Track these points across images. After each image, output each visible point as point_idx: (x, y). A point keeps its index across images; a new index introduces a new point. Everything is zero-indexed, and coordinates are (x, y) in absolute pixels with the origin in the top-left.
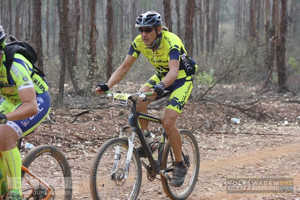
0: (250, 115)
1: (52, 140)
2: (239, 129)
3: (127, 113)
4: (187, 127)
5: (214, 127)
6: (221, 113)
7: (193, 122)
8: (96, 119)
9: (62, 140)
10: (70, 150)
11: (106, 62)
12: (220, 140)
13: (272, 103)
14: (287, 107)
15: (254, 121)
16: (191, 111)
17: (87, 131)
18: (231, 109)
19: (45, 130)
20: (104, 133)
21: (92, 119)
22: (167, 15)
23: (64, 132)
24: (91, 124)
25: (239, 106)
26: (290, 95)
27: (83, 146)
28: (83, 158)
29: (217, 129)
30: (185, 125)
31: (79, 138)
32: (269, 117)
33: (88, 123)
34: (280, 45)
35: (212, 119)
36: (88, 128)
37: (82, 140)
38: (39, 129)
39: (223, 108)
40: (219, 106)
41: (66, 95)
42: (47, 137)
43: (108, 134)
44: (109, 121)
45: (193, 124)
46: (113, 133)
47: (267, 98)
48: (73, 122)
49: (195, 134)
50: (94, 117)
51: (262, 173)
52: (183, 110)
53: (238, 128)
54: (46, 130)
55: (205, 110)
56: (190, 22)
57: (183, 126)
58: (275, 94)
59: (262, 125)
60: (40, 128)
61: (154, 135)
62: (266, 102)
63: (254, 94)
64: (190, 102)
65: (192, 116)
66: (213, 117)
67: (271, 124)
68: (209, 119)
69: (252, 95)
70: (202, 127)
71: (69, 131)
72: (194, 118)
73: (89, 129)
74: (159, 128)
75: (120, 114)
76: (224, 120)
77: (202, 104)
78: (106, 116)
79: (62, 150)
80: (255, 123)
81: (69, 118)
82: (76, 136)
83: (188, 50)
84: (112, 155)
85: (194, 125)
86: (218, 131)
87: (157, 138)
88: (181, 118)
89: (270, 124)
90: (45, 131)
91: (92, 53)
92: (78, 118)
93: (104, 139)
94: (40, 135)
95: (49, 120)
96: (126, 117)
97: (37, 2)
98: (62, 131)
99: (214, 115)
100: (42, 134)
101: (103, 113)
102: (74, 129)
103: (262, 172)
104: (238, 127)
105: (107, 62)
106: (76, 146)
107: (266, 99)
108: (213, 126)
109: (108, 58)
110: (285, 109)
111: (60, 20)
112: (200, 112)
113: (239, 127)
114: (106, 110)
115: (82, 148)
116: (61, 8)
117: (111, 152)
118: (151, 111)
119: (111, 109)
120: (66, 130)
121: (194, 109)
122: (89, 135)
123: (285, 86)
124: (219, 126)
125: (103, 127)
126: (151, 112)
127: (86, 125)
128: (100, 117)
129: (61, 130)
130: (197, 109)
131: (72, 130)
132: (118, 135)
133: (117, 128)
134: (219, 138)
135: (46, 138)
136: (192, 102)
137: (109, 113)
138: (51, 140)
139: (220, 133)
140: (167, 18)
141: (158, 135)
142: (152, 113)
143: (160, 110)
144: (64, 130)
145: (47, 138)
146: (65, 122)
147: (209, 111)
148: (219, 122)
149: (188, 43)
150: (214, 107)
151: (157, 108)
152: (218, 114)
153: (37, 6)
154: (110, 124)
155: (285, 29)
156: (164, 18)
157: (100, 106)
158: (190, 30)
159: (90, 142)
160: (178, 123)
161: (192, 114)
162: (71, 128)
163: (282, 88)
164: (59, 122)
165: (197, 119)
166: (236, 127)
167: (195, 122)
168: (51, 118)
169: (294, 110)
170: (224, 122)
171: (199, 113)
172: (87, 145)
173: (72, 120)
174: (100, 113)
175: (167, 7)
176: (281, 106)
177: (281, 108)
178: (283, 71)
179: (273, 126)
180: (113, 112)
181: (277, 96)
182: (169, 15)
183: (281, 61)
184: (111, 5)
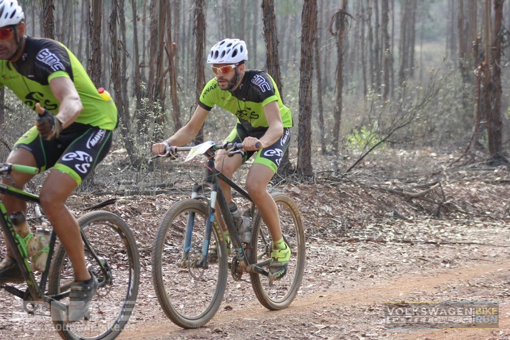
0: (422, 208)
2: (394, 233)
5: (348, 230)
6: (367, 204)
7: (312, 221)
8: (129, 216)
12: (351, 254)
13: (469, 185)
14: (494, 191)
15: (427, 218)
16: (309, 199)
17: (105, 236)
18: (385, 196)
21: (121, 214)
22: (268, 28)
25: (402, 190)
26: (504, 169)
29: (354, 233)
32: (457, 211)
34: (492, 81)
35: (348, 214)
36: (107, 232)
39: (370, 195)
40: (363, 190)
43: (144, 243)
44: (149, 218)
45: (310, 223)
47: (466, 175)
49: (310, 243)
50: (126, 211)
52: (295, 199)
53: (393, 231)
55: (336, 198)
56: (310, 41)
57: (291, 228)
58: (483, 167)
59: (440, 226)
62: (458, 183)
64: (309, 184)
65: (309, 208)
66: (350, 210)
67: (457, 224)
68: (342, 214)
69: (442, 169)
70: (327, 229)
72: (314, 213)
73: (108, 234)
76: (371, 216)
77: (331, 187)
78: (147, 209)
80: (428, 221)
81: (78, 213)
83: (306, 90)
85: (311, 226)
86: (355, 237)
89: (455, 223)
95: (38, 216)
97: (47, 3)
99: (353, 208)
101: (142, 204)
104: (394, 229)
108: (347, 227)
110: (490, 196)
111: (89, 36)
112: (327, 202)
113: (397, 228)
114: (148, 199)
116: (91, 15)
119: (158, 197)
121: (315, 196)
122: (108, 245)
123: (500, 154)
124: (360, 227)
125: (137, 229)
128: (137, 212)
130: (321, 195)
134: (352, 250)
136: (312, 184)
137: (154, 204)
139: (357, 240)
140: (269, 33)
147: (343, 199)
148: (360, 219)
149: (305, 77)
150: (353, 192)
152: (361, 204)
153: (47, 10)
154: (151, 224)
155: (502, 54)
156: (263, 33)
157: (160, 189)
158: (309, 55)
159: (106, 257)
161: (311, 206)
163: (494, 157)
165: (320, 214)
166: (390, 229)
167: (314, 221)
169: (507, 198)
170: (370, 220)
171: (324, 203)
174: (138, 204)
175: (268, 14)
176: (482, 189)
177: (483, 195)
178: (497, 127)
179: (459, 228)
180: (162, 202)
181: (484, 172)
182: (273, 27)
183: (494, 109)
184: (202, 10)
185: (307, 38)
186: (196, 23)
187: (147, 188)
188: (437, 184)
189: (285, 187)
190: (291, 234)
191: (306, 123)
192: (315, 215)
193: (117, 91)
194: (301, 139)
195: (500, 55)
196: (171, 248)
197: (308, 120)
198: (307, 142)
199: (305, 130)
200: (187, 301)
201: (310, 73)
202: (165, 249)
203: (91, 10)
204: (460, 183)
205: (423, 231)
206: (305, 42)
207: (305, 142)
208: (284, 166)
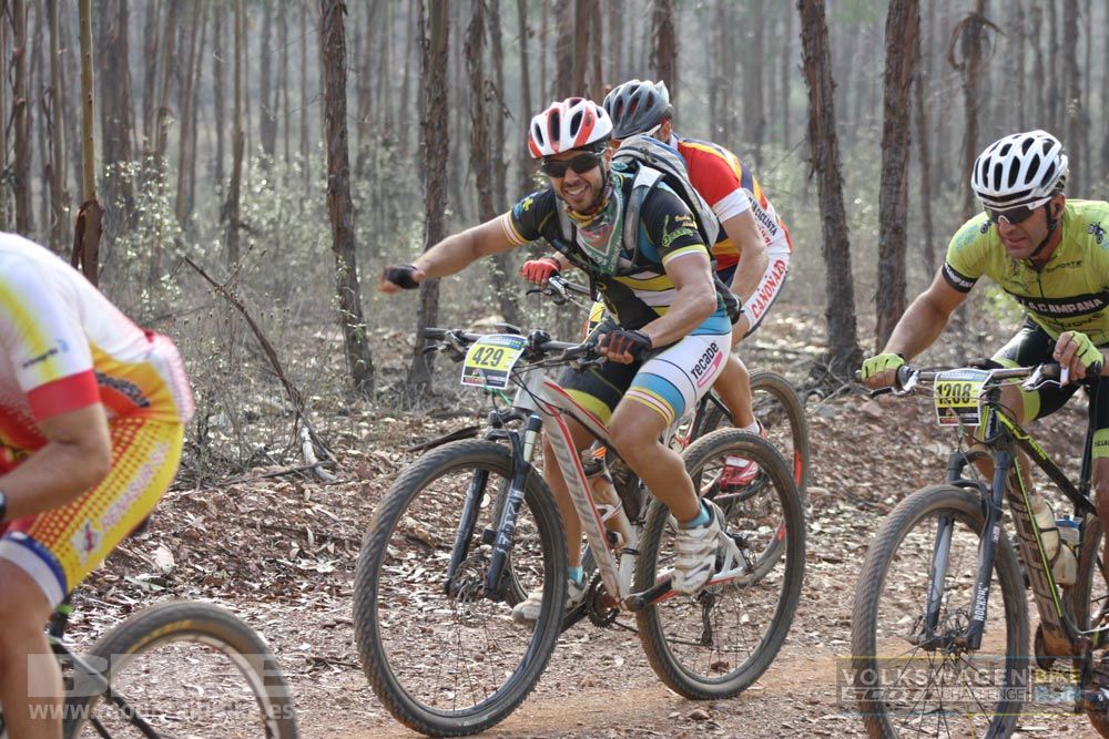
1: (300, 547)
4: (875, 493)
7: (906, 476)
9: (343, 548)
16: (900, 429)
17: (455, 508)
19: (275, 504)
22: (811, 54)
23: (353, 516)
27: (420, 571)
28: (397, 622)
30: (867, 484)
31: (412, 539)
33: (464, 479)
36: (459, 499)
37: (426, 547)
38: (250, 501)
42: (278, 534)
45: (903, 481)
52: (870, 428)
54: (279, 506)
56: (903, 83)
57: (861, 491)
60: (254, 498)
65: (902, 449)
72: (911, 458)
79: (327, 588)
81: (396, 457)
82: (402, 530)
83: (895, 189)
88: (858, 459)
90: (276, 509)
93: (520, 541)
94: (253, 526)
95: (309, 463)
98: (345, 511)
100: (258, 520)
106: (392, 569)
111: (422, 71)
112: (939, 435)
115: (413, 581)
116: (426, 25)
120: (366, 506)
121: (914, 422)
127: (453, 486)
129: (342, 507)
130: (927, 420)
135: (275, 540)
138: (294, 544)
140: (813, 65)
143: (774, 425)
144: (355, 508)
145: (281, 538)
146: (378, 471)
149: (893, 161)
153: (330, 15)
156: (802, 64)
158: (902, 111)
160: (840, 477)
161: (904, 443)
164: (350, 471)
165: (925, 462)
167: (912, 476)
168: (321, 457)
171: (933, 437)
172: (440, 569)
175: (812, 22)
182: (823, 53)
184: (668, 15)
185: (898, 78)
186: (657, 42)
189: (849, 402)
190: (861, 504)
191: (895, 264)
192: (915, 463)
193: (485, 190)
194: (884, 296)
197: (899, 257)
198: (896, 304)
199: (893, 277)
200: (632, 652)
201: (903, 152)
203: (427, 15)
207: (892, 303)
208: (846, 357)
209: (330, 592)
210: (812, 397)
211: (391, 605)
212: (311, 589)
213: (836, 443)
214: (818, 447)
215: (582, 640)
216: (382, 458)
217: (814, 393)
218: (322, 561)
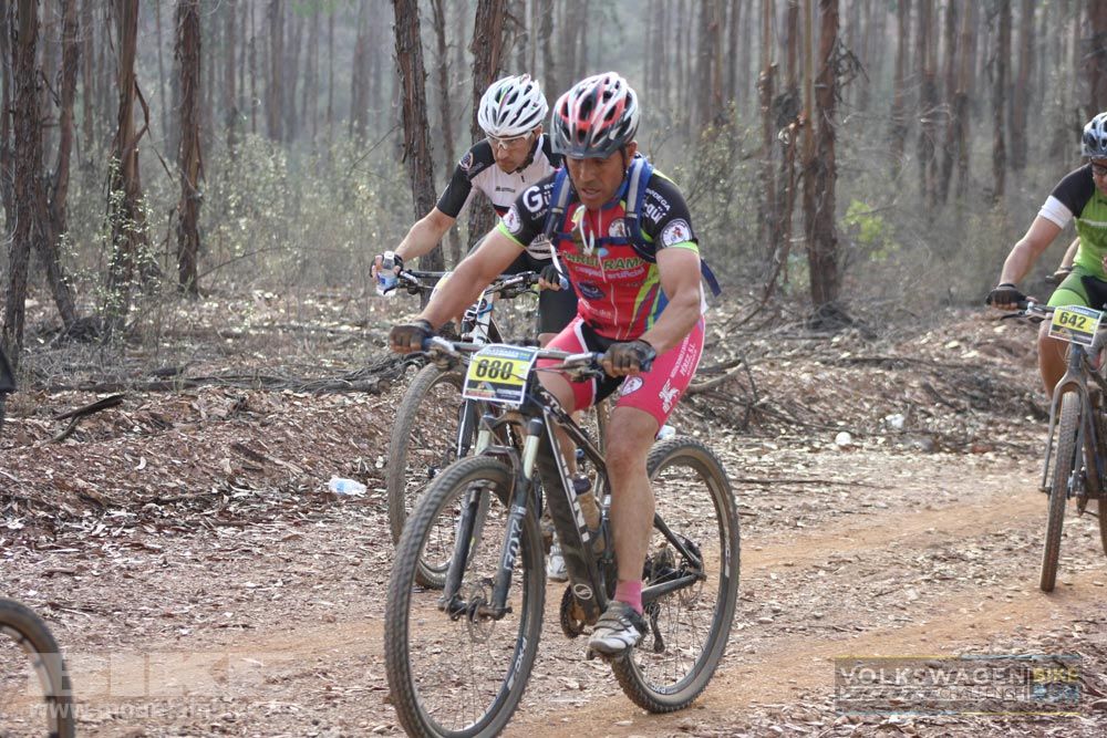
0: (712, 413)
3: (261, 403)
8: (149, 429)
9: (26, 507)
10: (56, 540)
11: (176, 218)
13: (791, 368)
14: (846, 380)
15: (727, 434)
17: (117, 470)
20: (178, 481)
21: (132, 427)
22: (405, 45)
23: (29, 477)
24: (132, 445)
26: (854, 336)
27: (101, 527)
28: (105, 571)
31: (85, 498)
32: (783, 419)
33: (120, 443)
34: (817, 154)
36: (119, 462)
37: (99, 505)
41: (32, 338)
43: (192, 483)
44: (195, 434)
46: (212, 478)
47: (770, 348)
48: (62, 440)
50: (141, 420)
51: (761, 622)
56: (493, 72)
58: (801, 332)
59: (755, 449)
61: (363, 486)
62: (767, 365)
63: (722, 336)
67: (789, 444)
69: (717, 336)
71: (49, 472)
73: (122, 465)
74: (381, 458)
75: (235, 407)
78: (183, 416)
79: (24, 542)
80: (729, 439)
81: (47, 424)
82: (74, 490)
84: (210, 558)
87: (373, 496)
89: (786, 443)
91: (127, 186)
92: (80, 423)
93: (181, 500)
96: (257, 419)
98: (22, 473)
101: (172, 406)
102: (68, 463)
103: (761, 619)
105: (180, 218)
106: (76, 526)
107: (767, 352)
109: (185, 205)
110: (839, 390)
114: (183, 395)
115: (98, 536)
116: (14, 18)
117: (205, 550)
118: (350, 398)
119: (201, 392)
120: (40, 468)
122: (125, 487)
123: (835, 306)
125: (174, 455)
126: (348, 402)
127: (112, 449)
128: (162, 422)
129: (19, 469)
131: (61, 466)
132: (229, 488)
133: (228, 460)
137: (195, 406)
140: (407, 54)
141: (377, 485)
142: (354, 406)
143: (383, 393)
144: (31, 470)
146: (34, 437)
151: (371, 385)
154: (200, 446)
155: (837, 99)
156: (396, 55)
157: (159, 380)
159: (128, 511)
162: (57, 459)
163: (822, 312)
164: (11, 437)
169: (872, 394)
172: (118, 525)
173: (60, 433)
174: (163, 406)
175: (406, 16)
176: (821, 376)
177: (825, 387)
178: (827, 250)
179: (795, 452)
180: (210, 402)
181: (808, 341)
182: (415, 44)
183: (821, 213)
184: (193, 7)
186: (182, 36)
187: (131, 377)
188: (741, 365)
195: (834, 101)
196: (243, 493)
202: (235, 496)
204: (772, 365)
205: (727, 458)
206: (482, 73)
209: (29, 544)
210: (410, 367)
211: (89, 557)
212: (11, 544)
213: (441, 409)
214: (426, 412)
215: (277, 584)
216: (36, 425)
217: (411, 363)
218: (9, 519)
